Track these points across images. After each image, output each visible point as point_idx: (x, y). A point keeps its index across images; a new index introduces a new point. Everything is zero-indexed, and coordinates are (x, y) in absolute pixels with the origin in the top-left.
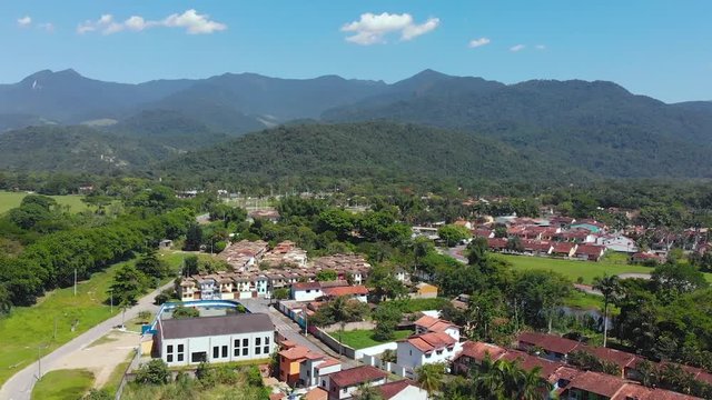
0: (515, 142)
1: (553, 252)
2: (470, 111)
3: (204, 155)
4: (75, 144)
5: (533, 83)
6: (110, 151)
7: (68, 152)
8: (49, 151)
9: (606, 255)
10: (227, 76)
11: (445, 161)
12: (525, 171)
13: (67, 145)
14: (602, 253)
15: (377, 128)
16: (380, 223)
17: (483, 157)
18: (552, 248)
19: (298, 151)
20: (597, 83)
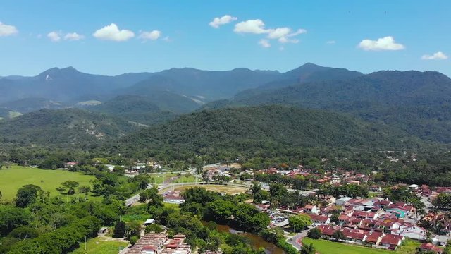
0: (368, 117)
1: (366, 241)
2: (338, 93)
3: (153, 131)
4: (70, 122)
5: (382, 73)
6: (93, 126)
7: (65, 128)
8: (53, 127)
9: (403, 244)
10: (173, 70)
11: (317, 134)
12: (375, 140)
13: (65, 122)
14: (399, 243)
15: (270, 110)
16: (248, 213)
17: (345, 131)
18: (366, 236)
19: (215, 128)
20: (427, 73)
